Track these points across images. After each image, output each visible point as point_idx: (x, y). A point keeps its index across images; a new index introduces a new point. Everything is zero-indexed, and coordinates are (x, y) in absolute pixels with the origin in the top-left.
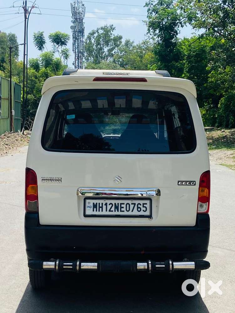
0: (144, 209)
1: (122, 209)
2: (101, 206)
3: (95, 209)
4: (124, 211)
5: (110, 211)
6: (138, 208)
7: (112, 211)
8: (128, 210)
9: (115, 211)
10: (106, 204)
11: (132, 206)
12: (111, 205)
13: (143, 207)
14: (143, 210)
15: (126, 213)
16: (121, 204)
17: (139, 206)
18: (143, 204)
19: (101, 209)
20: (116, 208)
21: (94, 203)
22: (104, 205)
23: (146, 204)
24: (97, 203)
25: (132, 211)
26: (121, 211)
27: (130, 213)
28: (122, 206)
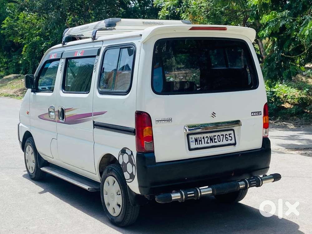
0: (230, 138)
1: (215, 140)
2: (200, 140)
3: (197, 143)
4: (216, 142)
5: (207, 143)
6: (226, 138)
7: (209, 143)
8: (219, 140)
9: (211, 143)
10: (204, 138)
11: (222, 137)
12: (207, 138)
13: (230, 137)
14: (230, 140)
15: (218, 144)
16: (214, 136)
17: (227, 136)
18: (229, 134)
19: (200, 142)
20: (211, 140)
21: (195, 138)
22: (202, 138)
23: (231, 134)
24: (197, 138)
25: (222, 141)
26: (215, 142)
27: (221, 143)
28: (215, 137)
